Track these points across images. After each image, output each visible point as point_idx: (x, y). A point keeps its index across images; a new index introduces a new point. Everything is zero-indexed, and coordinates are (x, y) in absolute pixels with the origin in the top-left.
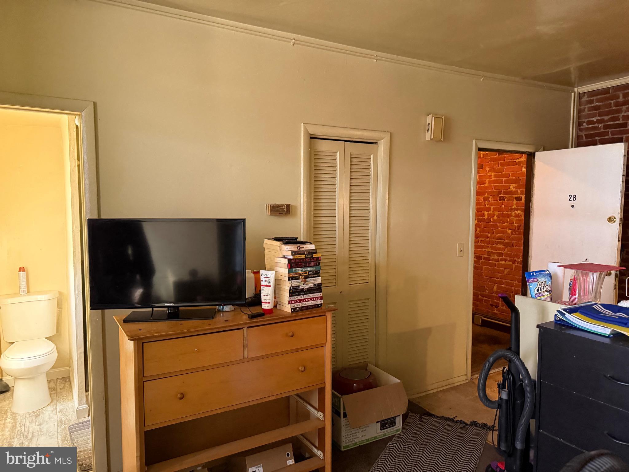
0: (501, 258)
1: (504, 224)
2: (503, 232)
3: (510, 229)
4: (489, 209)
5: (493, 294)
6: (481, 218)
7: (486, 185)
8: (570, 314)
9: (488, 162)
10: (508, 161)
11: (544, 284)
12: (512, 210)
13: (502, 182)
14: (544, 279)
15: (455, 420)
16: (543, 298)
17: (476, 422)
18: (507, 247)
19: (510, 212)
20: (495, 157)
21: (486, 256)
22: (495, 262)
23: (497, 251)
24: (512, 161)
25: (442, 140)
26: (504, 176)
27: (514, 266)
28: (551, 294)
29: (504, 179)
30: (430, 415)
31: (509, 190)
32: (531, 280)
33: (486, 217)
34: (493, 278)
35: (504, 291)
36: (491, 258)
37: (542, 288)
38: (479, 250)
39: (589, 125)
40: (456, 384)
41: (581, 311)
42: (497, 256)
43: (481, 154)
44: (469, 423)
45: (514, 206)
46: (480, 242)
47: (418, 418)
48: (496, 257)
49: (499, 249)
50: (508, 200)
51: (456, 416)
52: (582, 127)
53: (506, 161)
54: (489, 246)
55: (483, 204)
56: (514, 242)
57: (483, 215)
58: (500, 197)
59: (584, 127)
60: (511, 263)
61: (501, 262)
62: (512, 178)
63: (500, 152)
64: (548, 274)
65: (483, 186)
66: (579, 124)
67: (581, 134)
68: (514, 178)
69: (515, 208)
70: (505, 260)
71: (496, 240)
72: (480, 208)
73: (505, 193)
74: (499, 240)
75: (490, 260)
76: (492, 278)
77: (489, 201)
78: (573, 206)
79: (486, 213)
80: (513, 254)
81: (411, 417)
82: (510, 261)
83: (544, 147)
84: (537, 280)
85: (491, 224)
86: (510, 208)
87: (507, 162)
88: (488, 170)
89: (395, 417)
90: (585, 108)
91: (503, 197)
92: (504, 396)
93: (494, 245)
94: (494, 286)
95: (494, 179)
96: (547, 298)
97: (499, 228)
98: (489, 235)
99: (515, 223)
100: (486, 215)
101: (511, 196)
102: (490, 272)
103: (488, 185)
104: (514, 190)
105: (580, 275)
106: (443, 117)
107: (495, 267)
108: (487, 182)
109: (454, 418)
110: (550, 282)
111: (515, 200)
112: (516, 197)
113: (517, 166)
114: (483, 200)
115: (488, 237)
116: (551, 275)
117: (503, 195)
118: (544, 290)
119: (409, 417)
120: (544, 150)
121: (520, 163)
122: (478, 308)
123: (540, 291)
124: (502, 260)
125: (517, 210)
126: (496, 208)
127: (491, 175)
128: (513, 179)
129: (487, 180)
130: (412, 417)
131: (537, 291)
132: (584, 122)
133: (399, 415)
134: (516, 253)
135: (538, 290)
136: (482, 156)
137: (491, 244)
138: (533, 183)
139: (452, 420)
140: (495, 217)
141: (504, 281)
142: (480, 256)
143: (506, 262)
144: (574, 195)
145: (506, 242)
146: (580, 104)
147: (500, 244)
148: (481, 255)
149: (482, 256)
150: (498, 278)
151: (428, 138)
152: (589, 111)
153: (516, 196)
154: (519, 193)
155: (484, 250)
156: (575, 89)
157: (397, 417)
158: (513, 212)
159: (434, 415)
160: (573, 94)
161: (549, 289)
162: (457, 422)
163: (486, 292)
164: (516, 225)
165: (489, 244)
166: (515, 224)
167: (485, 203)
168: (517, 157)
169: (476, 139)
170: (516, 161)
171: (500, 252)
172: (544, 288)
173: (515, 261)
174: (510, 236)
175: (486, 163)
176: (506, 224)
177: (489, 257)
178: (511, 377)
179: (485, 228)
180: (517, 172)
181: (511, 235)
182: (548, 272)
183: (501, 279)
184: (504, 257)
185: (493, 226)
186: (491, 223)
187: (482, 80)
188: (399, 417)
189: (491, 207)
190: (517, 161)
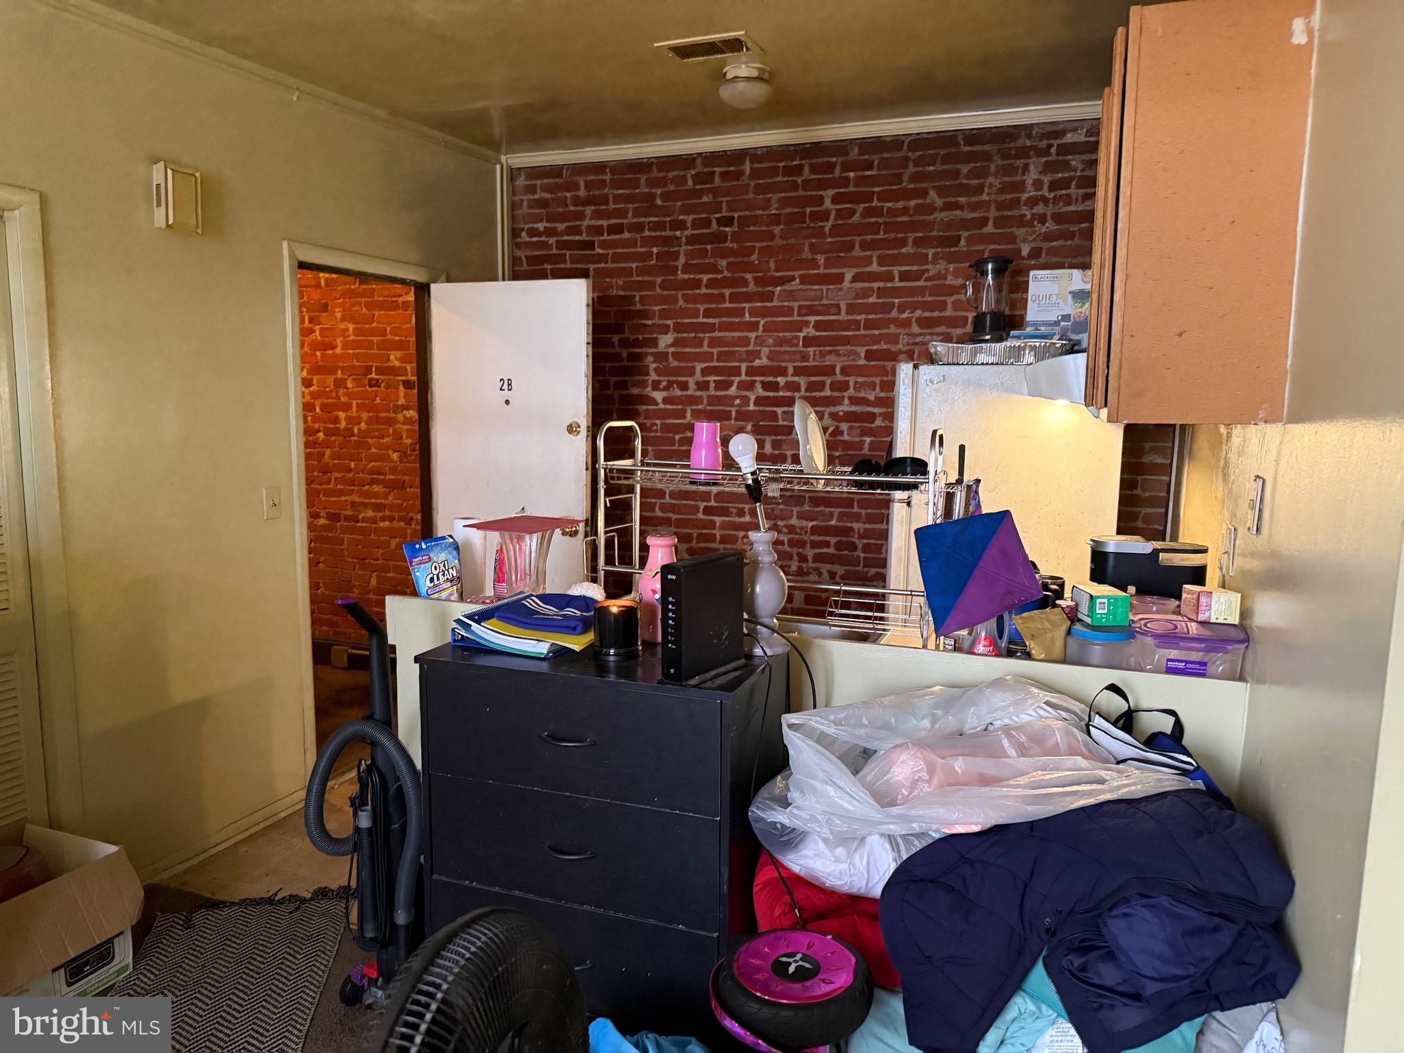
0: (381, 514)
1: (382, 441)
2: (378, 458)
3: (395, 451)
4: (346, 407)
5: (371, 596)
6: (332, 426)
7: (338, 351)
8: (480, 624)
9: (339, 299)
10: (381, 299)
11: (444, 566)
12: (397, 409)
13: (371, 346)
14: (444, 554)
15: (277, 898)
16: (444, 595)
17: (326, 888)
18: (393, 488)
19: (394, 413)
20: (353, 287)
21: (349, 513)
22: (369, 525)
23: (373, 500)
24: (390, 299)
25: (199, 231)
26: (373, 332)
27: (409, 531)
28: (459, 585)
29: (375, 339)
30: (214, 905)
31: (388, 364)
32: (417, 559)
33: (343, 424)
34: (367, 561)
35: (391, 586)
36: (360, 517)
37: (440, 574)
38: (332, 499)
39: (532, 237)
40: (283, 815)
41: (500, 614)
42: (374, 511)
43: (319, 278)
44: (308, 896)
45: (401, 401)
46: (333, 480)
47: (181, 922)
48: (370, 513)
49: (376, 495)
50: (387, 387)
51: (281, 889)
52: (519, 240)
53: (376, 298)
54: (353, 490)
55: (334, 394)
56: (407, 478)
57: (336, 420)
58: (371, 380)
59: (523, 240)
60: (402, 524)
61: (382, 524)
62: (392, 338)
63: (364, 277)
64: (451, 544)
65: (330, 352)
66: (515, 233)
67: (518, 253)
68: (397, 338)
69: (402, 405)
70: (391, 519)
71: (369, 477)
72: (328, 404)
73: (380, 371)
74: (375, 476)
75: (358, 521)
76: (365, 559)
77: (347, 388)
78: (507, 402)
79: (342, 415)
80: (405, 504)
81: (161, 926)
82: (400, 519)
83: (447, 274)
84: (430, 558)
85: (355, 441)
86: (394, 405)
87: (379, 301)
88: (339, 315)
89: (110, 941)
90: (522, 201)
91: (377, 380)
92: (365, 822)
93: (364, 486)
94: (371, 577)
95: (355, 338)
96: (451, 594)
97: (373, 450)
98: (353, 465)
99: (404, 437)
100: (343, 419)
101: (392, 377)
102: (360, 547)
103: (343, 351)
104: (397, 364)
105: (508, 541)
106: (198, 175)
107: (370, 535)
108: (340, 345)
109: (276, 894)
110: (456, 561)
111: (401, 388)
112: (403, 381)
113: (401, 312)
114: (334, 385)
115: (350, 470)
116: (458, 547)
117: (376, 374)
118: (445, 578)
119: (157, 927)
120: (448, 281)
121: (406, 304)
122: (338, 629)
123: (436, 582)
124: (383, 519)
125: (408, 408)
126: (362, 403)
127: (346, 330)
128: (394, 340)
129: (339, 341)
130: (163, 925)
131: (431, 582)
132: (523, 230)
133: (122, 933)
134: (411, 502)
135: (432, 580)
136: (323, 283)
137: (358, 486)
138: (431, 351)
139: (270, 901)
140: (363, 425)
141: (391, 563)
142: (335, 514)
143: (392, 522)
144: (509, 380)
145: (389, 479)
146: (513, 192)
147: (377, 485)
148: (338, 511)
149: (340, 514)
150: (378, 559)
151: (159, 221)
152: (530, 207)
153: (403, 378)
154: (409, 371)
155: (343, 498)
156: (503, 158)
157: (116, 941)
158: (400, 414)
159: (223, 902)
160: (498, 167)
161: (455, 575)
162: (281, 901)
163: (354, 593)
164: (409, 441)
165: (354, 485)
166: (407, 438)
167: (337, 392)
168: (399, 291)
169: (289, 240)
170: (397, 301)
171: (379, 501)
172: (444, 575)
173: (412, 519)
174: (397, 467)
175: (333, 300)
176: (386, 440)
177: (356, 513)
178: (376, 777)
179: (341, 449)
180: (402, 326)
181: (398, 463)
182: (451, 540)
183: (384, 562)
184: (387, 513)
185: (359, 445)
186: (355, 438)
187: (295, 98)
188: (122, 936)
189: (352, 403)
190: (400, 300)
